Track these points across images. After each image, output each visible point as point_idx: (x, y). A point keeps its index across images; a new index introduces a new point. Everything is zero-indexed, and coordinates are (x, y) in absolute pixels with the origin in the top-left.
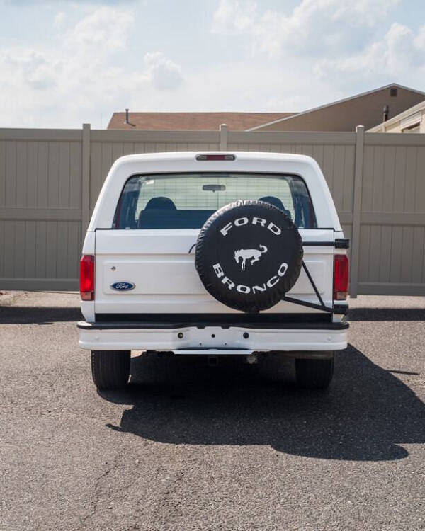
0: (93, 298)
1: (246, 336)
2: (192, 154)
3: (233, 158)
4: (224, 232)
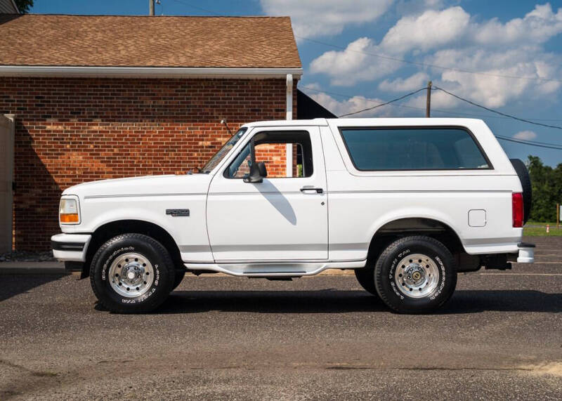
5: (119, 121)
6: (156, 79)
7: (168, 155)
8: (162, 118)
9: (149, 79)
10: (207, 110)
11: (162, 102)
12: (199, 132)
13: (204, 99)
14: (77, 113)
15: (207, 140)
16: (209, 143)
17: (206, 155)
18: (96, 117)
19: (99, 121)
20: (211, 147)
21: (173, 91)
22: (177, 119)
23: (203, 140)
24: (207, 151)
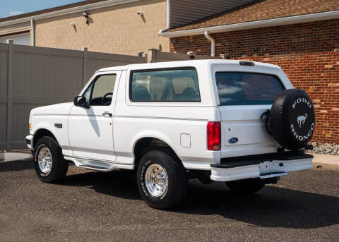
0: (220, 149)
1: (281, 165)
2: (238, 62)
3: (253, 65)
4: (294, 106)
5: (279, 54)
6: (300, 24)
7: (305, 75)
8: (303, 50)
9: (295, 24)
10: (331, 42)
11: (303, 39)
12: (325, 58)
13: (329, 34)
14: (256, 51)
15: (330, 64)
16: (331, 66)
17: (330, 74)
18: (266, 52)
19: (267, 54)
20: (332, 69)
21: (309, 31)
22: (312, 50)
23: (327, 64)
24: (330, 72)
